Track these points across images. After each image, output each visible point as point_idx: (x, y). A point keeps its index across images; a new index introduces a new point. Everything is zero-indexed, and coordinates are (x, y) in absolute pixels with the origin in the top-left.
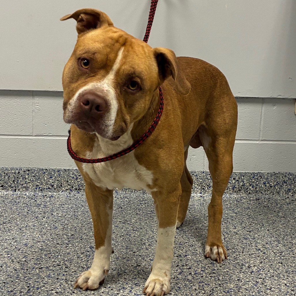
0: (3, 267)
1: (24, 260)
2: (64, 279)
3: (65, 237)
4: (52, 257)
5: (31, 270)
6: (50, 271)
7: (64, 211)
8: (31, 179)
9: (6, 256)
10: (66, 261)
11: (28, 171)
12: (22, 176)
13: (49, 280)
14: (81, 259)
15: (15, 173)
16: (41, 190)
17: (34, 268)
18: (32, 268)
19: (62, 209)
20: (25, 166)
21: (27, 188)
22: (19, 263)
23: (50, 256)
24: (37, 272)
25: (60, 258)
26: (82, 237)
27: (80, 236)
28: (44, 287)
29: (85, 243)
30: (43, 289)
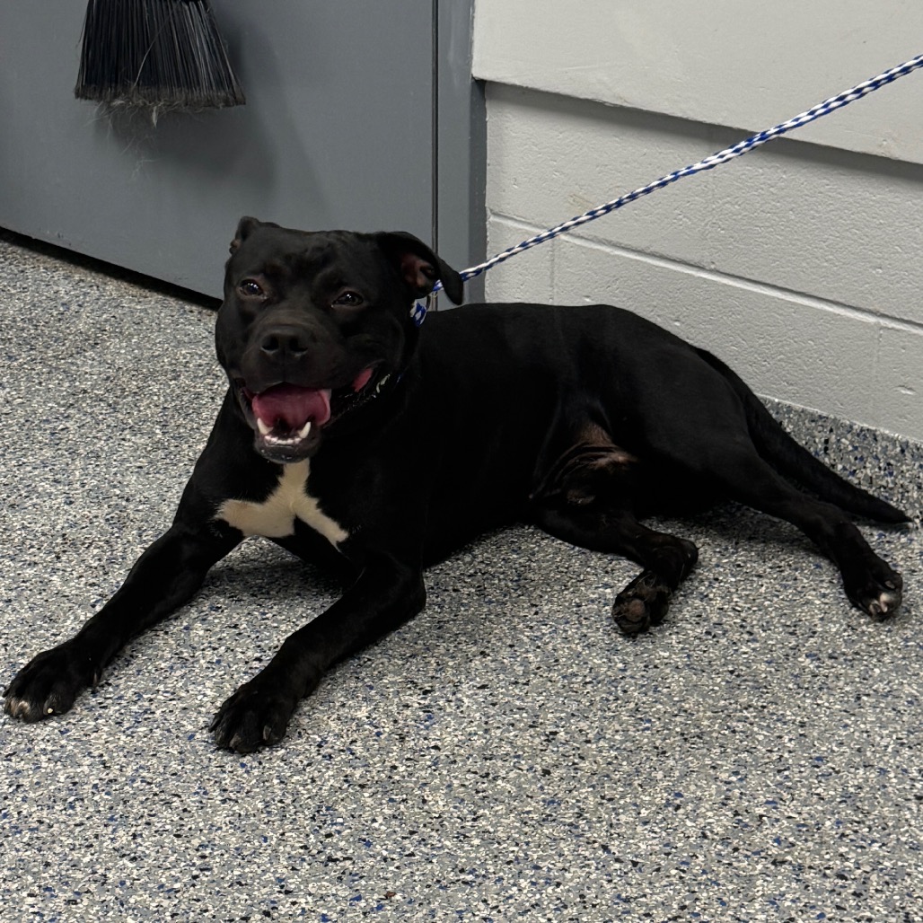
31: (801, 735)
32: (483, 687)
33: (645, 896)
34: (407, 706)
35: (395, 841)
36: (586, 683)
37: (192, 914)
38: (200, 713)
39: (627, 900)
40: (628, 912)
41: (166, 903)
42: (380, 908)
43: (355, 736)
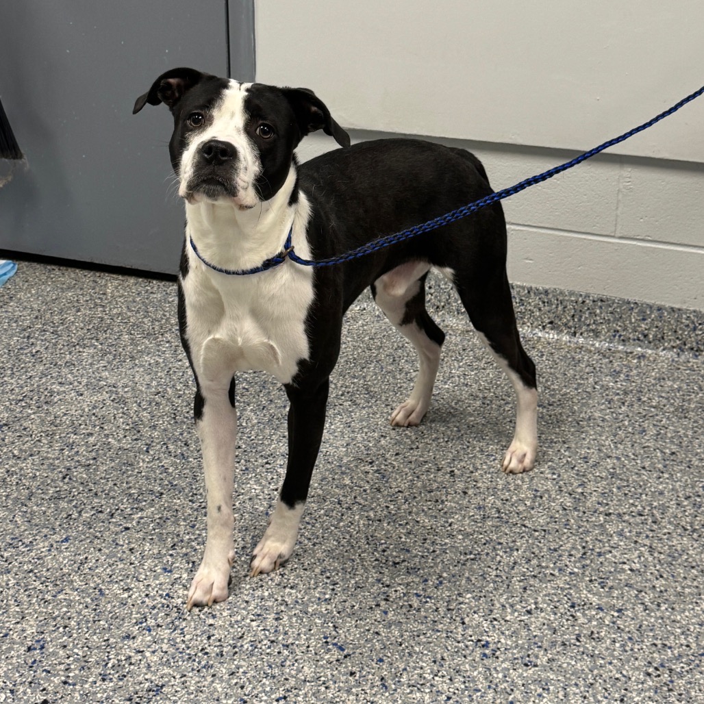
0: (544, 499)
1: (580, 490)
2: (646, 545)
3: (659, 454)
4: (630, 494)
5: (592, 515)
6: (624, 524)
7: (663, 395)
8: (606, 318)
9: (549, 476)
10: (655, 507)
11: (602, 301)
12: (589, 309)
13: (621, 541)
14: (683, 509)
15: (576, 302)
16: (623, 340)
17: (595, 512)
18: (593, 510)
19: (659, 388)
20: (596, 291)
21: (596, 334)
22: (571, 495)
23: (626, 492)
24: (600, 520)
25: (646, 500)
26: (690, 461)
27: (688, 459)
28: (610, 555)
29: (696, 476)
30: (609, 559)
31: (568, 448)
32: (397, 454)
33: (561, 546)
34: (367, 472)
35: (420, 546)
36: (447, 442)
37: (347, 609)
38: (260, 499)
39: (555, 550)
40: (560, 556)
41: (329, 607)
42: (441, 583)
43: (353, 495)
